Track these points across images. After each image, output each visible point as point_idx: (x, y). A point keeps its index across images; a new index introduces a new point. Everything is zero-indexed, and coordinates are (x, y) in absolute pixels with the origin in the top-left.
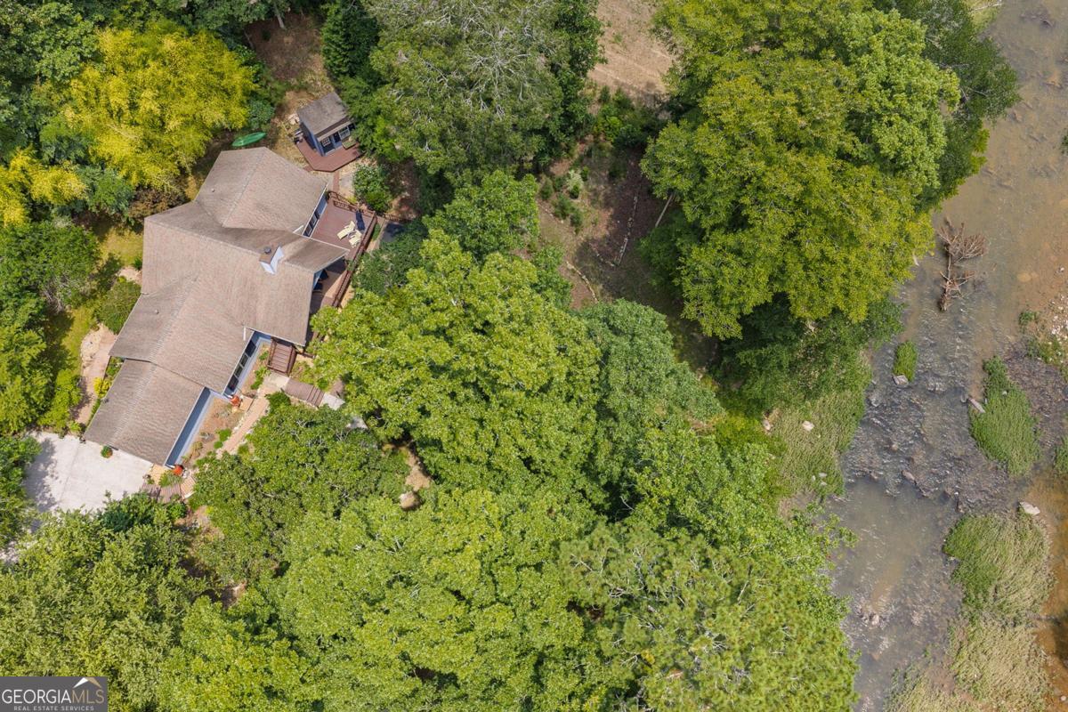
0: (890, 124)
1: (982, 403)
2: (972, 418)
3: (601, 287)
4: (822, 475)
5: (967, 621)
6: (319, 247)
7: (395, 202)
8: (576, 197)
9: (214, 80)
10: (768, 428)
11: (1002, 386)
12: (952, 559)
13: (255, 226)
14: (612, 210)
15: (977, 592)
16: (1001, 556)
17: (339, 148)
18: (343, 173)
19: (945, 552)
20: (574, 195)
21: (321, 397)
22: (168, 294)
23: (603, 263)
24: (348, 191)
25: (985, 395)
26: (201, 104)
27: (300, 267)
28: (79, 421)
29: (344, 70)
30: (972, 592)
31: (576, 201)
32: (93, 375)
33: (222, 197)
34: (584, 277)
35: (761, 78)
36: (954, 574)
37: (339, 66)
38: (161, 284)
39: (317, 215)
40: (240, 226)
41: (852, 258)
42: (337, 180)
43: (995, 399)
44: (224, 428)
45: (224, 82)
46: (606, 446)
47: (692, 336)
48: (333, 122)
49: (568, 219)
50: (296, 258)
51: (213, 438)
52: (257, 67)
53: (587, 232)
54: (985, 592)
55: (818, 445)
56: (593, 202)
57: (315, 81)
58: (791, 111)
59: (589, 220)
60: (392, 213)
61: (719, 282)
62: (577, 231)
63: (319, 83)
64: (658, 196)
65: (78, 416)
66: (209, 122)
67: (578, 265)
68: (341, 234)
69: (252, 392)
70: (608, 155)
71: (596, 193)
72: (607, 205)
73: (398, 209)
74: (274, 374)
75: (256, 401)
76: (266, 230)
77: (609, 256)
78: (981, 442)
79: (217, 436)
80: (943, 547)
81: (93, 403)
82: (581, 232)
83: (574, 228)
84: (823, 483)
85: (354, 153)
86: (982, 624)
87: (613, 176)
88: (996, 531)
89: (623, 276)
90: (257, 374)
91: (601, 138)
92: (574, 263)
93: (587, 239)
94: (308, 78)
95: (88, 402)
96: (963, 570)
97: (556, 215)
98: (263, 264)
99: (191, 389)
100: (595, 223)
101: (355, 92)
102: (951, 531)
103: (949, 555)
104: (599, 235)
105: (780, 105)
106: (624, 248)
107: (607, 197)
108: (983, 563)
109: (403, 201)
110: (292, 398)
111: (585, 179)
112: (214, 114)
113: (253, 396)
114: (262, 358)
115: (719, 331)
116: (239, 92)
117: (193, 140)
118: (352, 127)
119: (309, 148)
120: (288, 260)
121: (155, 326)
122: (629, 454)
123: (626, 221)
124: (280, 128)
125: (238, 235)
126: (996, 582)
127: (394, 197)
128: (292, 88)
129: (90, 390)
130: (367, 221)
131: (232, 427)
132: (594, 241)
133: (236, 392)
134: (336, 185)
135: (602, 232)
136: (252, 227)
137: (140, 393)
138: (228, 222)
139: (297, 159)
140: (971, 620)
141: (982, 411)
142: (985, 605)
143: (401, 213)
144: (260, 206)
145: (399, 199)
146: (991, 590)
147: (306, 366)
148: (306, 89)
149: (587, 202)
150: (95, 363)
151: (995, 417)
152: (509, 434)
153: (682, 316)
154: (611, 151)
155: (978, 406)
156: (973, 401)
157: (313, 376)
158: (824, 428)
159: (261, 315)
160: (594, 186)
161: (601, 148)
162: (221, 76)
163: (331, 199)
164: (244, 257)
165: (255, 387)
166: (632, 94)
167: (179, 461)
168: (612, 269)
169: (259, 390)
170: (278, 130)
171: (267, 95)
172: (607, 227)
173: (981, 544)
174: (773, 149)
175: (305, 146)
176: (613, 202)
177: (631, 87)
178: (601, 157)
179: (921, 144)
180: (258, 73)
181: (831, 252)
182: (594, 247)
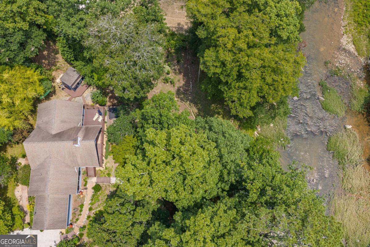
0: (283, 29)
1: (323, 97)
2: (322, 103)
3: (188, 102)
4: (282, 139)
5: (342, 170)
6: (90, 129)
7: (108, 99)
8: (169, 74)
9: (27, 80)
10: (259, 130)
11: (327, 89)
12: (331, 152)
13: (64, 129)
14: (182, 74)
15: (342, 159)
16: (345, 145)
17: (80, 86)
18: (85, 95)
19: (328, 150)
20: (168, 74)
21: (110, 180)
22: (42, 166)
23: (186, 94)
24: (89, 102)
25: (323, 93)
26: (25, 92)
27: (89, 141)
28: (26, 222)
29: (73, 59)
30: (340, 160)
31: (169, 75)
32: (25, 204)
33: (47, 123)
34: (182, 101)
35: (233, 25)
36: (333, 156)
37: (70, 58)
38: (38, 163)
39: (83, 116)
40: (59, 131)
41: (284, 78)
42: (84, 98)
43: (326, 94)
44: (80, 204)
45: (31, 80)
46: (225, 172)
47: (225, 108)
48: (75, 79)
49: (169, 83)
50: (85, 138)
51: (78, 209)
52: (40, 69)
53: (177, 85)
54: (345, 159)
55: (277, 130)
56: (175, 73)
57: (61, 65)
58: (251, 37)
59: (177, 80)
60: (108, 104)
61: (242, 100)
62: (174, 86)
63: (63, 65)
64: (210, 76)
65: (25, 221)
66: (30, 97)
67: (179, 98)
68: (94, 119)
69: (85, 187)
70: (174, 55)
71: (175, 70)
72: (180, 73)
73: (110, 101)
74: (90, 178)
75: (88, 190)
76: (68, 130)
77: (188, 90)
78: (327, 110)
79: (79, 208)
80: (327, 149)
81: (29, 214)
82: (175, 86)
83: (172, 85)
84: (283, 142)
85: (86, 86)
86: (347, 169)
87: (178, 62)
88: (341, 138)
89: (194, 96)
90: (84, 180)
91: (170, 49)
92: (177, 98)
93: (178, 87)
94: (58, 65)
95: (27, 214)
96: (335, 154)
97: (164, 83)
98: (75, 145)
99: (65, 197)
100: (179, 81)
101: (80, 67)
102: (328, 143)
103: (330, 151)
104: (181, 85)
105: (246, 36)
106: (191, 86)
107: (179, 70)
108: (341, 149)
109: (110, 98)
110: (100, 184)
111: (170, 67)
112: (31, 94)
113: (86, 189)
114: (83, 174)
115: (245, 115)
116: (38, 82)
117: (28, 106)
118: (83, 79)
119: (69, 90)
120: (83, 140)
121: (43, 180)
122: (235, 172)
123: (189, 75)
124: (55, 86)
125: (60, 136)
126: (347, 154)
127: (106, 97)
128: (54, 70)
129: (25, 209)
130: (102, 111)
131: (83, 203)
132: (180, 87)
133: (80, 190)
134: (84, 101)
135: (182, 83)
136: (63, 130)
137: (48, 207)
138: (54, 132)
139: (66, 96)
140: (343, 169)
141: (324, 99)
142: (346, 163)
143: (111, 102)
144: (63, 121)
145: (108, 97)
146: (346, 157)
147: (100, 170)
148: (59, 69)
149: (173, 74)
150: (23, 199)
151: (328, 100)
152: (195, 184)
153: (231, 114)
154: (174, 53)
155: (322, 98)
156: (320, 97)
157: (104, 173)
158: (277, 123)
159: (80, 162)
160: (174, 68)
161: (171, 53)
162: (29, 78)
163: (85, 107)
164: (66, 145)
165: (85, 185)
166: (174, 29)
167: (70, 223)
168: (190, 94)
169: (87, 186)
170: (54, 87)
171: (47, 77)
172: (183, 80)
173: (338, 144)
174: (249, 52)
175: (67, 89)
176: (182, 71)
177: (173, 27)
178: (172, 56)
179: (295, 32)
180: (41, 71)
181: (276, 78)
182: (182, 89)
